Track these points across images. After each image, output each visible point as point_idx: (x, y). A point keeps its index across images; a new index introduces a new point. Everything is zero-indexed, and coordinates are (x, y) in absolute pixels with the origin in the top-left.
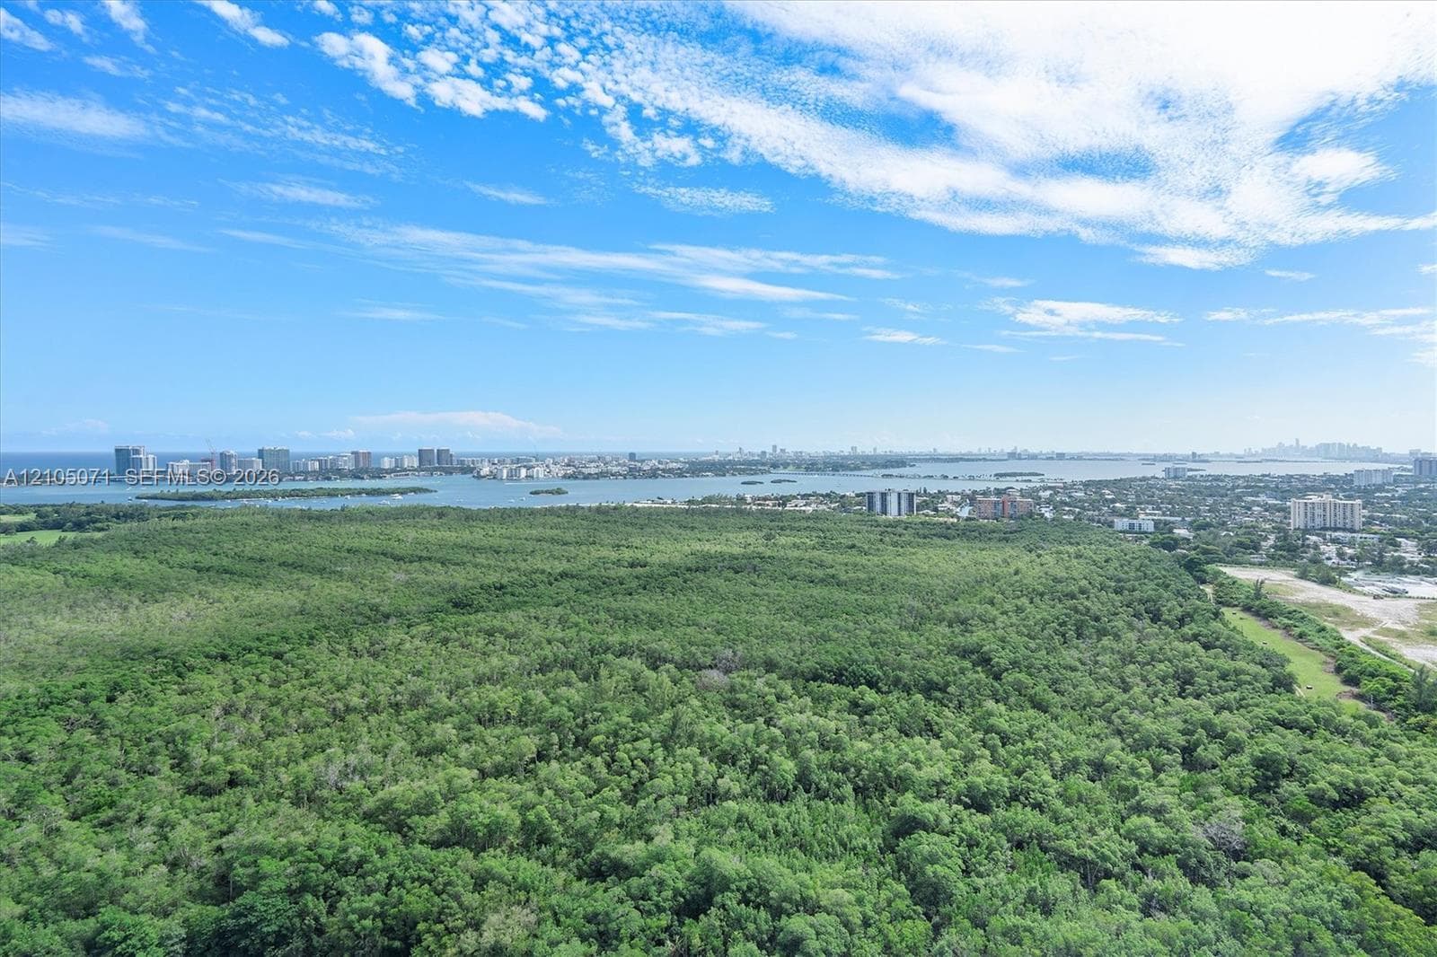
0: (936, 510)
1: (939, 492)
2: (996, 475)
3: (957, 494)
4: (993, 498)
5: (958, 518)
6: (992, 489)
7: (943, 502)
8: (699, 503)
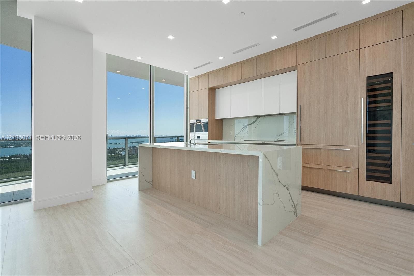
0: (114, 153)
1: (115, 148)
2: (132, 142)
3: (120, 148)
4: (131, 149)
5: (122, 155)
6: (131, 146)
7: (116, 151)
8: (7, 158)
